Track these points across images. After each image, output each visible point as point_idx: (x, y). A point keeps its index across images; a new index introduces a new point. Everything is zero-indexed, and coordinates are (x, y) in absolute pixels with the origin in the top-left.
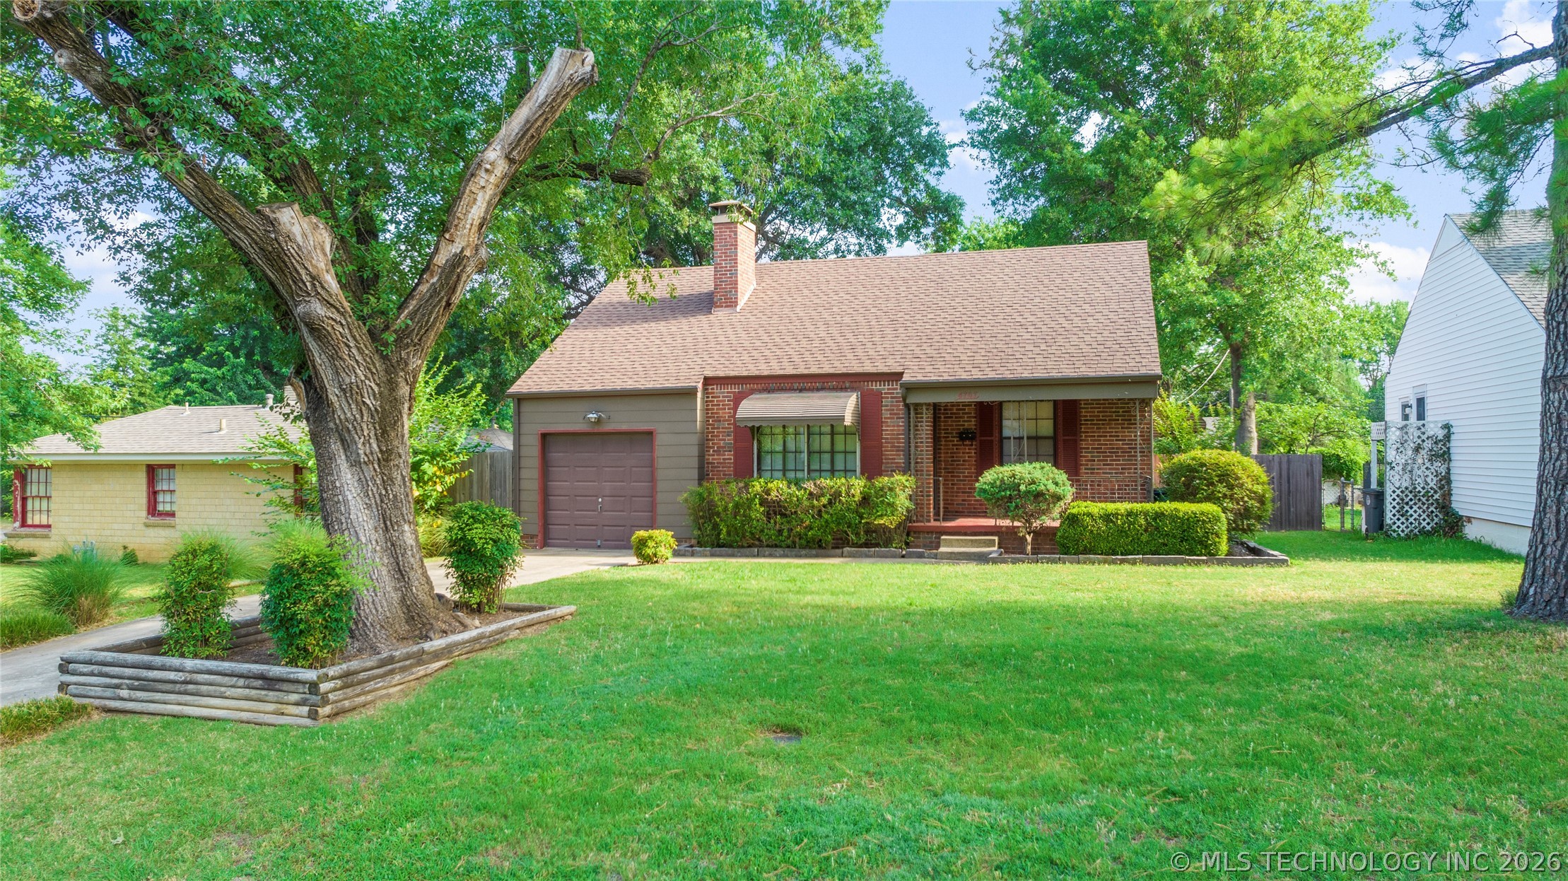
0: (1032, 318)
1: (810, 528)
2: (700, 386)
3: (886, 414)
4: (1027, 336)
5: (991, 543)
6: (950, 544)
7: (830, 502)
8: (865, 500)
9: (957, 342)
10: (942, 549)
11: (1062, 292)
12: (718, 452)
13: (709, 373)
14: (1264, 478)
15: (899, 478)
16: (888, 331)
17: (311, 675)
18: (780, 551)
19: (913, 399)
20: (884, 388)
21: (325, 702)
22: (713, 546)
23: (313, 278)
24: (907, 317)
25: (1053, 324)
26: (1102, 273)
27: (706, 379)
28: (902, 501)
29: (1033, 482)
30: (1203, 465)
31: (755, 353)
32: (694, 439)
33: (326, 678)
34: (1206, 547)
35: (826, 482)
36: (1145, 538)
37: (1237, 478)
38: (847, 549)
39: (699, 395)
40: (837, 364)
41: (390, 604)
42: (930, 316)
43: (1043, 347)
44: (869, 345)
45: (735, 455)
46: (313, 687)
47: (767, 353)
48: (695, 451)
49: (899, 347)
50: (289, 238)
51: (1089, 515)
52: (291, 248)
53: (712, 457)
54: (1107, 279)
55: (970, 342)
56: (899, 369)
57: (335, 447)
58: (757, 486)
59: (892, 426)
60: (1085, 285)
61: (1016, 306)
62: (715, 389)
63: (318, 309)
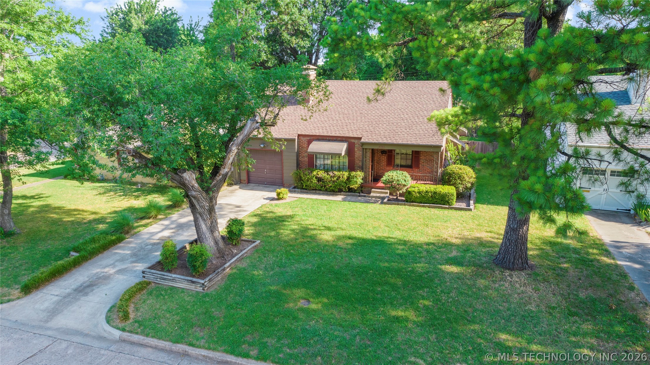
0: (406, 116)
1: (331, 186)
2: (297, 138)
3: (356, 149)
4: (403, 124)
5: (387, 193)
6: (374, 192)
7: (337, 179)
8: (348, 178)
9: (381, 125)
10: (372, 194)
11: (419, 105)
12: (303, 157)
13: (299, 133)
14: (474, 176)
15: (359, 173)
16: (359, 118)
17: (202, 282)
18: (321, 192)
19: (365, 147)
20: (356, 141)
21: (206, 287)
22: (301, 189)
23: (192, 187)
24: (366, 112)
25: (413, 120)
26: (434, 96)
27: (299, 135)
28: (360, 181)
29: (398, 181)
30: (454, 173)
31: (315, 125)
32: (295, 155)
33: (206, 282)
34: (449, 203)
35: (336, 173)
36: (430, 199)
37: (464, 178)
38: (342, 193)
39: (296, 141)
40: (341, 132)
41: (214, 250)
42: (374, 112)
43: (408, 130)
44: (352, 124)
45: (308, 159)
46: (203, 284)
47: (319, 125)
48: (295, 158)
49: (362, 126)
50: (186, 179)
51: (414, 191)
52: (187, 182)
53: (301, 159)
54: (435, 99)
55: (385, 125)
56: (360, 136)
57: (198, 216)
58: (315, 173)
59: (358, 153)
60: (427, 102)
61: (402, 110)
62: (302, 138)
63: (194, 193)
